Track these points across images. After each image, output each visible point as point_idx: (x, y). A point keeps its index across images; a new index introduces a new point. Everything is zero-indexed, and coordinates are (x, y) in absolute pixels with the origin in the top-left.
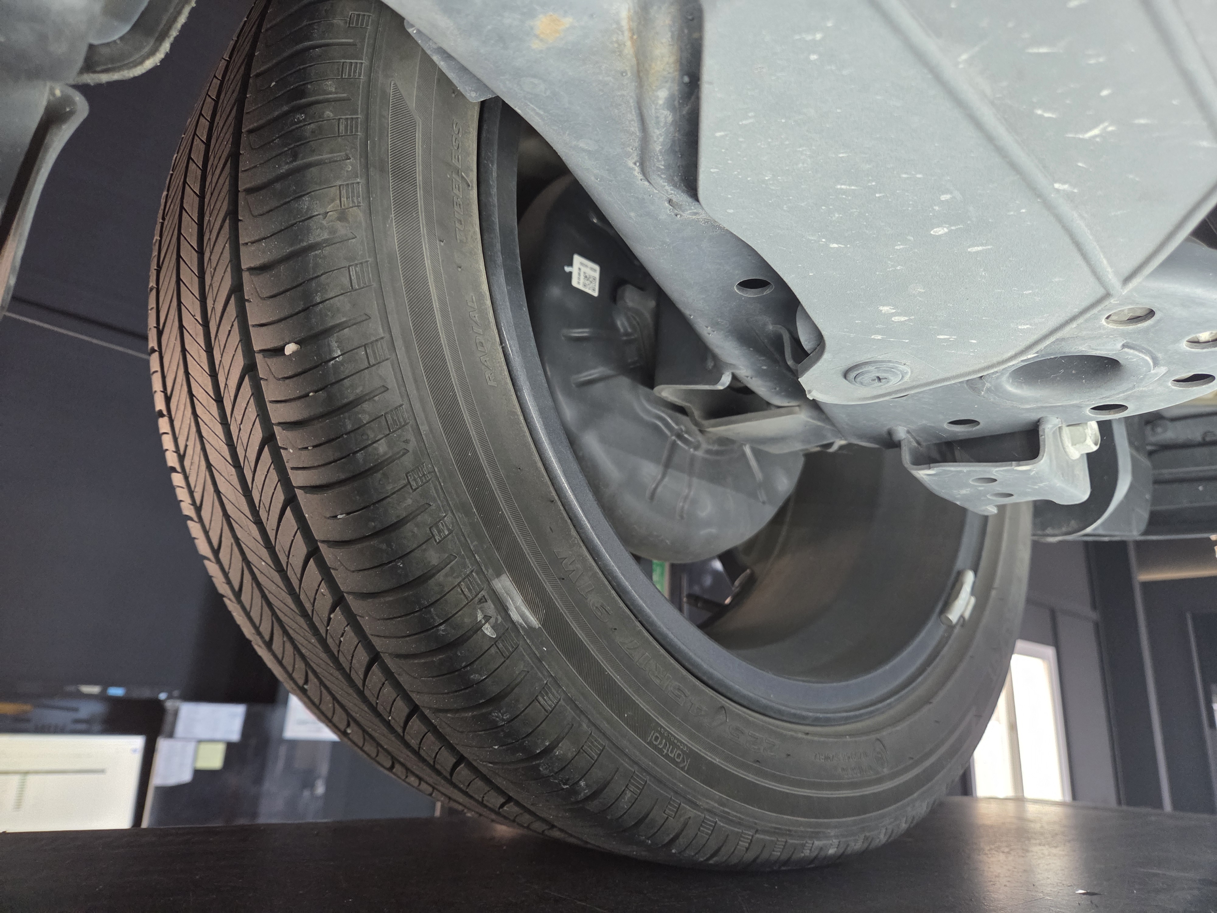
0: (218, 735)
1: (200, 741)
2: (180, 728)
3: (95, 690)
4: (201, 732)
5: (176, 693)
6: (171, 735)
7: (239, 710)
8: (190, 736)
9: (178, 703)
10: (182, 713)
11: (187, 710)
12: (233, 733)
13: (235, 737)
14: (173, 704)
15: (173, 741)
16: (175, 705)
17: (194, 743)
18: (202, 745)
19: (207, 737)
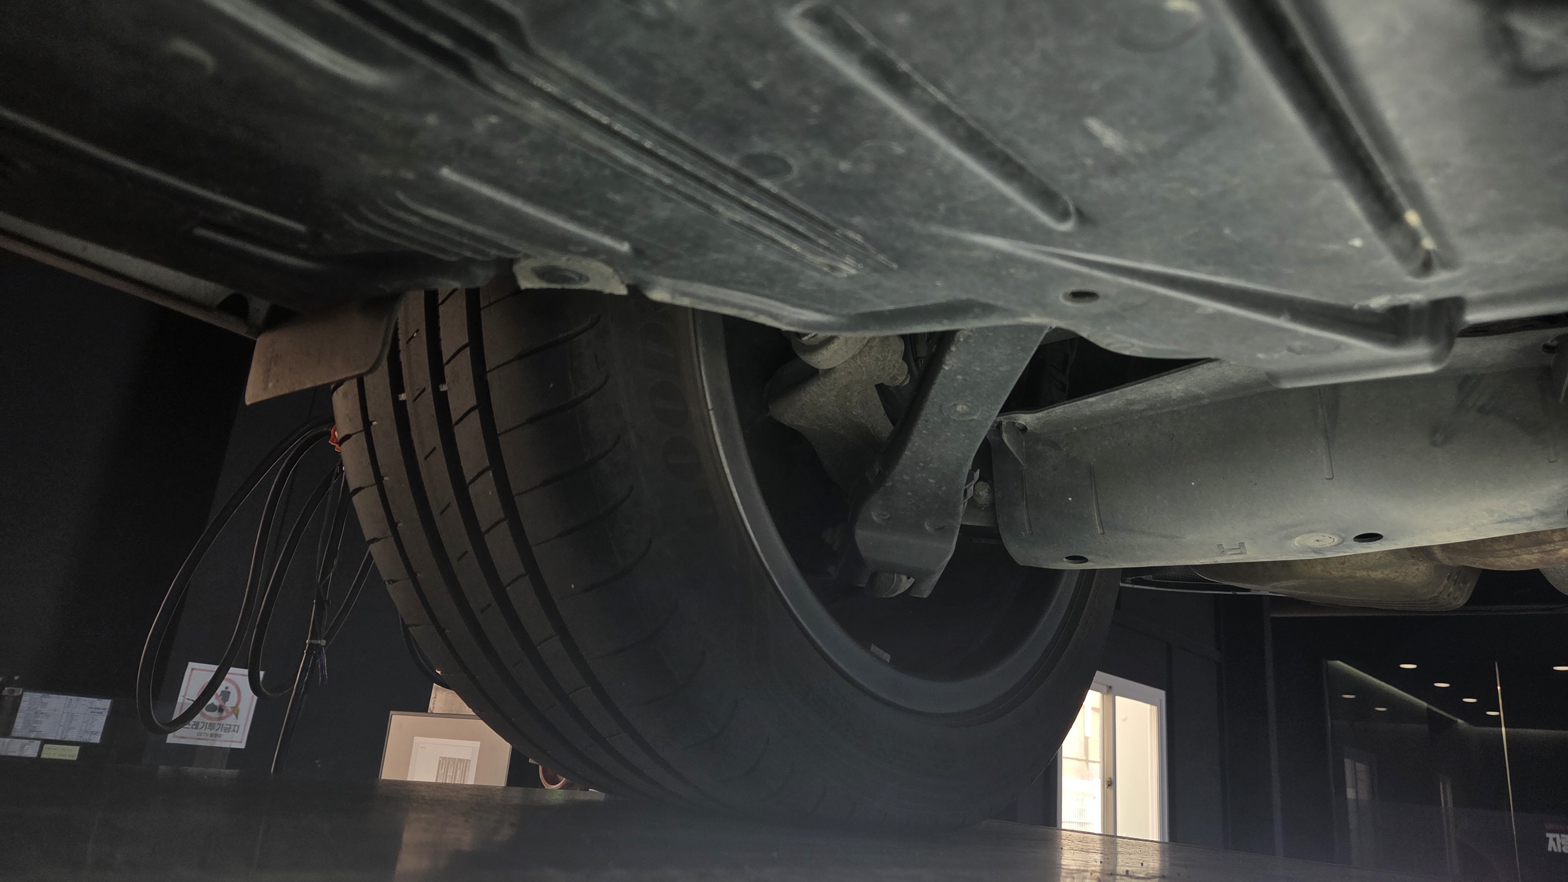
0: (72, 736)
1: (45, 741)
2: (19, 726)
4: (48, 730)
5: (16, 678)
6: (6, 733)
7: (106, 703)
8: (32, 736)
9: (18, 691)
10: (24, 705)
11: (30, 700)
12: (96, 733)
13: (97, 739)
14: (13, 691)
15: (7, 740)
16: (16, 694)
17: (39, 742)
18: (46, 746)
19: (58, 738)
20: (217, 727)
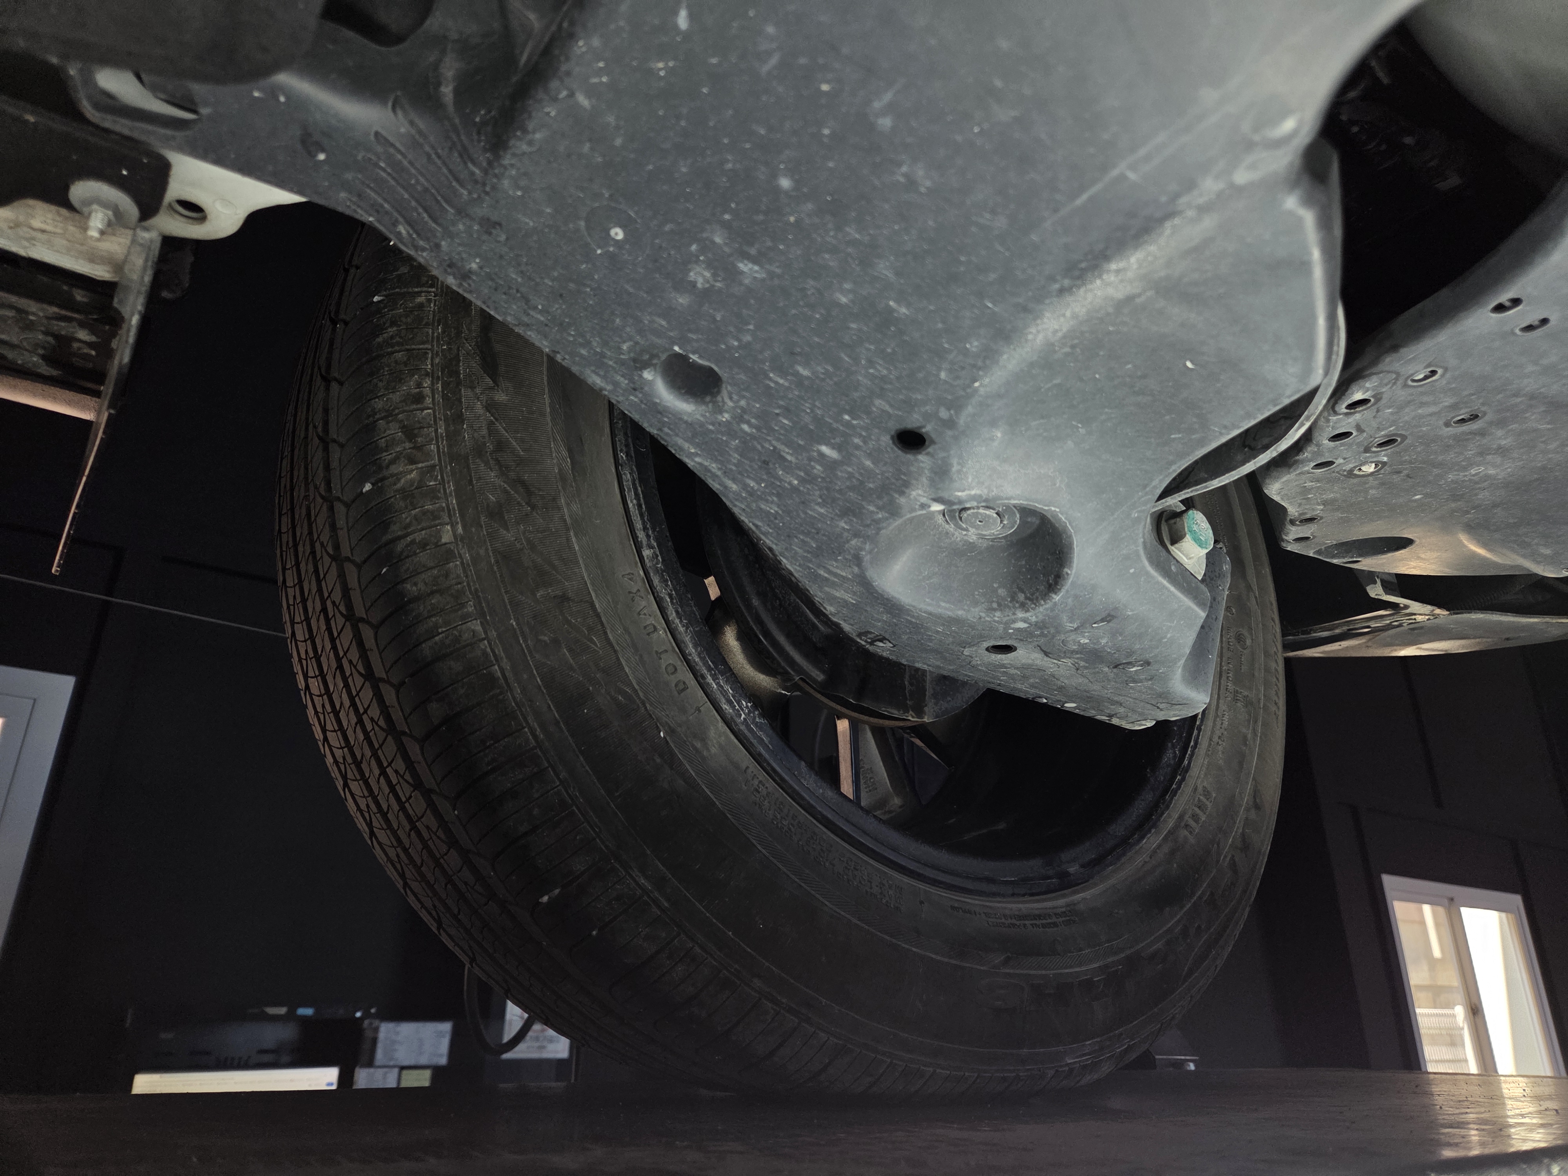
0: (423, 1060)
1: (402, 1068)
2: (380, 1056)
3: (283, 1011)
4: (404, 1056)
5: (373, 1011)
6: (370, 1063)
7: (446, 1027)
8: (391, 1063)
9: (376, 1023)
10: (382, 1035)
11: (387, 1031)
12: (441, 1056)
13: (443, 1061)
14: (371, 1024)
15: (372, 1070)
16: (374, 1026)
17: (396, 1070)
18: (404, 1072)
19: (412, 1062)
20: (541, 1039)
